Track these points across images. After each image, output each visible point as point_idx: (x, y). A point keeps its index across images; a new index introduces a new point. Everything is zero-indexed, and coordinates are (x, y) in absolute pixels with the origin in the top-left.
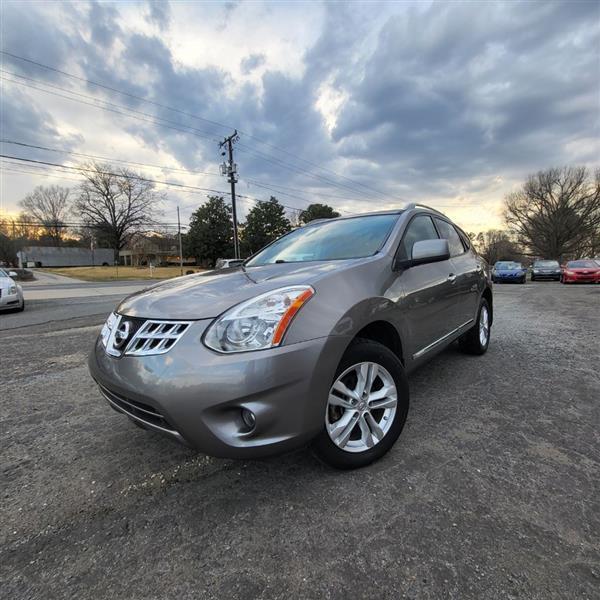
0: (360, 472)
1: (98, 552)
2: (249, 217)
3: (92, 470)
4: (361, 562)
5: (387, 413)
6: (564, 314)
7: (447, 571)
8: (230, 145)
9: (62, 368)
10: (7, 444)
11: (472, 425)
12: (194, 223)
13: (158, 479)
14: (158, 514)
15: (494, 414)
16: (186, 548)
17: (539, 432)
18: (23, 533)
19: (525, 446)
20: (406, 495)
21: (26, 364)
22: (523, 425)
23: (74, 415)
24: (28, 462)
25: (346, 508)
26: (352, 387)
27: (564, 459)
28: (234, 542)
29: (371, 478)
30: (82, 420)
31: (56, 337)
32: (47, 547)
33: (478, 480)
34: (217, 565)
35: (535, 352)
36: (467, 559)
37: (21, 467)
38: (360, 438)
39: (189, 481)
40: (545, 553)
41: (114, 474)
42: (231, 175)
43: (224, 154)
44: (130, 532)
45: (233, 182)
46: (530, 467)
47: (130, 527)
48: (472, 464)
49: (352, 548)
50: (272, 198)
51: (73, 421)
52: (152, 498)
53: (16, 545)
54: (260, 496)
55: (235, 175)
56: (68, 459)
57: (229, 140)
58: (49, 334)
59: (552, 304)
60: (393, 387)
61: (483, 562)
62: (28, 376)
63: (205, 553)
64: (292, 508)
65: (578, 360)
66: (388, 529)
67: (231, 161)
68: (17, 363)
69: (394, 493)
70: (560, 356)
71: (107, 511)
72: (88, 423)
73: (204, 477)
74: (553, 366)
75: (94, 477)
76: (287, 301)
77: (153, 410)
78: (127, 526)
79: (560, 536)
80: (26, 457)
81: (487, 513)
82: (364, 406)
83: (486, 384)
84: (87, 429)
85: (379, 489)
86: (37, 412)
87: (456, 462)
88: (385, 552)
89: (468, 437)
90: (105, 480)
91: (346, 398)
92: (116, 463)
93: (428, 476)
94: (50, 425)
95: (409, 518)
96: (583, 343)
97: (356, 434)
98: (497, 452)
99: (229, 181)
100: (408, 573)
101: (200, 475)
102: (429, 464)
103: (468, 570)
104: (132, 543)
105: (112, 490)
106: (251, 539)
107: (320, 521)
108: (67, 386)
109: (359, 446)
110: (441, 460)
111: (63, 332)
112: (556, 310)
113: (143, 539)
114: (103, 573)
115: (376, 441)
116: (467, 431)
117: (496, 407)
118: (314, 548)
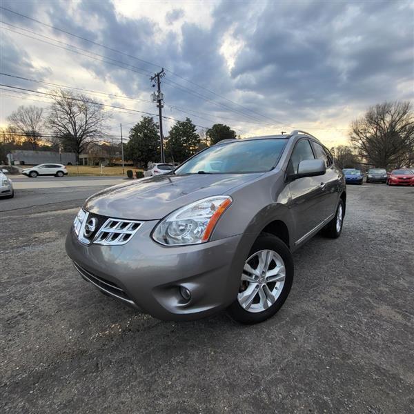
0: (259, 326)
1: (78, 385)
2: (171, 133)
3: (69, 321)
4: (264, 395)
5: (278, 285)
6: (391, 208)
7: (325, 403)
8: (159, 80)
9: (43, 242)
10: (8, 300)
11: (334, 291)
12: (132, 136)
13: (116, 328)
14: (118, 356)
15: (348, 283)
16: (140, 383)
17: (380, 297)
18: (23, 369)
19: (372, 308)
20: (292, 344)
21: (17, 238)
22: (369, 291)
23: (53, 278)
24: (24, 313)
25: (251, 353)
26: (255, 267)
27: (399, 318)
28: (174, 379)
29: (266, 331)
30: (59, 282)
31: (37, 218)
32: (41, 380)
33: (341, 333)
34: (163, 396)
35: (373, 237)
36: (338, 394)
37: (19, 318)
38: (259, 302)
39: (139, 331)
40: (392, 390)
41: (85, 325)
42: (159, 101)
43: (154, 86)
44: (100, 369)
45: (160, 107)
46: (377, 324)
47: (99, 365)
48: (336, 321)
49: (258, 385)
50: (188, 119)
51: (53, 283)
52: (113, 343)
53: (19, 378)
54: (190, 343)
55: (162, 102)
56: (52, 312)
57: (158, 75)
58: (32, 216)
59: (382, 200)
60: (283, 267)
61: (350, 396)
62: (19, 247)
63: (154, 387)
64: (213, 353)
65: (403, 243)
66: (281, 370)
67: (159, 91)
68: (11, 237)
69: (283, 343)
70: (391, 240)
71: (82, 352)
72: (64, 285)
73: (149, 328)
74: (386, 248)
75: (72, 326)
76: (213, 207)
77: (115, 285)
78: (97, 364)
79: (401, 377)
80: (22, 310)
81: (349, 359)
82: (263, 280)
83: (340, 260)
84: (64, 289)
85: (273, 339)
86: (28, 276)
87: (325, 320)
88: (280, 388)
89: (332, 300)
90: (79, 328)
91: (250, 275)
92: (86, 316)
93: (307, 329)
94: (37, 285)
95: (295, 361)
96: (406, 231)
97: (256, 300)
98: (353, 312)
99: (158, 106)
100: (298, 404)
101: (146, 326)
102: (306, 321)
103: (340, 402)
104: (101, 378)
105: (85, 337)
106: (186, 376)
107: (234, 363)
108: (47, 256)
109: (258, 308)
110: (314, 318)
111: (42, 214)
112: (385, 205)
113: (109, 375)
114: (83, 401)
115: (270, 304)
116: (331, 296)
117: (350, 278)
118: (230, 384)
